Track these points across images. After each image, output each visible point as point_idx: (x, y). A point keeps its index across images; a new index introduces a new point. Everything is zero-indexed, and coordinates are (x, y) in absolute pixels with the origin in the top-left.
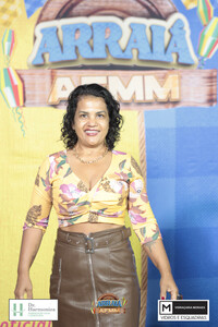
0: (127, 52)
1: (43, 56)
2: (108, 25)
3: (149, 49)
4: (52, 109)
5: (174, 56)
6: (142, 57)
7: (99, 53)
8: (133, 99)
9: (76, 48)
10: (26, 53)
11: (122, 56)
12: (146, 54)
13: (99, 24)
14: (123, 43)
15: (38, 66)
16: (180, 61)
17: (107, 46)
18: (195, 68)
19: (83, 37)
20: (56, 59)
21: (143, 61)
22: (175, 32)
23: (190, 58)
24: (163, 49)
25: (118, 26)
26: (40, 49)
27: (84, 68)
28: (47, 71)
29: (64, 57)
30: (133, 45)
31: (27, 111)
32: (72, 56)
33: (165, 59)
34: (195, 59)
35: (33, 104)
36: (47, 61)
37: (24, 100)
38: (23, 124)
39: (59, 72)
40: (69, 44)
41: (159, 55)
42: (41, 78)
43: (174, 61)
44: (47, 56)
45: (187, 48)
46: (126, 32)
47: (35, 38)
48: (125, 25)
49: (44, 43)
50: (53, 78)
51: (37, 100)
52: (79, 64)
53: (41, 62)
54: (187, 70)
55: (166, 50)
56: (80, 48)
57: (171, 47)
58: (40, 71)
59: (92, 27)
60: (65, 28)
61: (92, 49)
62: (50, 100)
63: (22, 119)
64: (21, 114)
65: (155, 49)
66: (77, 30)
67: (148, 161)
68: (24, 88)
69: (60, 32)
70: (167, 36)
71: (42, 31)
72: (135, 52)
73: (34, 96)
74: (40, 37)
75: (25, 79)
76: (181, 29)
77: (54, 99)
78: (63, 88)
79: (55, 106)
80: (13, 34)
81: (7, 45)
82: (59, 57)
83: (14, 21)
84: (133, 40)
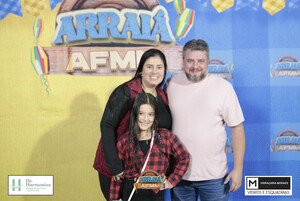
0: (124, 33)
1: (62, 37)
2: (109, 14)
3: (139, 31)
4: (69, 75)
5: (158, 36)
6: (134, 37)
7: (103, 34)
8: (128, 68)
9: (86, 31)
10: (50, 35)
11: (120, 36)
12: (137, 34)
13: (103, 14)
14: (120, 27)
15: (59, 44)
16: (162, 39)
17: (108, 29)
18: (173, 45)
19: (91, 23)
20: (71, 39)
21: (135, 40)
22: (158, 19)
23: (170, 37)
25: (116, 15)
26: (60, 32)
27: (92, 45)
28: (65, 48)
29: (77, 38)
30: (127, 28)
32: (84, 37)
33: (151, 39)
34: (173, 38)
35: (55, 72)
36: (65, 41)
37: (49, 69)
38: (48, 87)
39: (74, 49)
40: (81, 28)
41: (146, 35)
42: (62, 53)
43: (158, 40)
44: (65, 37)
45: (167, 31)
46: (123, 19)
47: (57, 24)
48: (121, 14)
49: (63, 28)
51: (58, 69)
52: (88, 43)
53: (61, 41)
54: (167, 46)
55: (151, 32)
56: (89, 31)
57: (155, 29)
58: (60, 48)
59: (97, 16)
60: (78, 17)
61: (98, 32)
62: (68, 69)
63: (47, 83)
64: (46, 80)
65: (144, 31)
66: (87, 18)
68: (48, 61)
69: (75, 20)
70: (152, 22)
71: (61, 19)
72: (129, 33)
73: (56, 66)
74: (60, 23)
75: (50, 54)
76: (163, 16)
77: (70, 68)
78: (77, 60)
79: (71, 73)
80: (41, 21)
81: (36, 29)
82: (74, 37)
83: (42, 12)
84: (127, 25)
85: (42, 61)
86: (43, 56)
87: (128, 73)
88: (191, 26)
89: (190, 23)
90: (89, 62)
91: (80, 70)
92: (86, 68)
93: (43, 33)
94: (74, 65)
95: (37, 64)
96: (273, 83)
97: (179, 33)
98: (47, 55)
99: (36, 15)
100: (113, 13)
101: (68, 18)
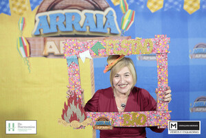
0: (84, 28)
1: (40, 30)
2: (73, 14)
3: (95, 26)
4: (45, 58)
5: (108, 30)
6: (91, 30)
7: (69, 28)
9: (57, 26)
10: (30, 29)
11: (81, 30)
12: (93, 28)
13: (69, 14)
14: (81, 23)
15: (37, 36)
16: (112, 32)
17: (73, 25)
18: (119, 36)
19: (60, 21)
20: (46, 32)
21: (92, 32)
22: (108, 17)
23: (117, 30)
24: (102, 26)
25: (78, 14)
26: (38, 27)
27: (61, 36)
28: (42, 38)
29: (51, 31)
30: (87, 24)
31: (31, 59)
32: (55, 30)
33: (103, 31)
34: (119, 31)
35: (35, 56)
36: (42, 33)
37: (30, 53)
38: (29, 66)
39: (48, 39)
40: (53, 24)
41: (100, 29)
43: (109, 32)
44: (42, 30)
45: (115, 26)
46: (83, 18)
47: (35, 21)
48: (82, 14)
49: (40, 24)
50: (45, 41)
51: (37, 54)
52: (59, 34)
53: (39, 33)
54: (115, 37)
55: (104, 26)
56: (59, 26)
57: (107, 25)
58: (37, 38)
59: (65, 15)
60: (51, 16)
61: (65, 26)
62: (44, 53)
63: (29, 64)
64: (28, 61)
65: (98, 26)
66: (57, 17)
67: (96, 85)
68: (30, 47)
69: (49, 18)
70: (104, 19)
71: (39, 17)
72: (88, 28)
73: (35, 51)
74: (38, 20)
76: (112, 15)
77: (46, 53)
78: (51, 47)
79: (46, 56)
80: (24, 19)
81: (21, 25)
82: (48, 31)
83: (25, 12)
84: (86, 21)
85: (25, 48)
86: (26, 44)
88: (132, 22)
89: (132, 20)
90: (59, 48)
91: (52, 54)
92: (57, 52)
93: (25, 29)
94: (49, 50)
95: (22, 49)
96: (191, 63)
97: (124, 27)
98: (29, 43)
99: (21, 14)
100: (76, 13)
101: (44, 16)
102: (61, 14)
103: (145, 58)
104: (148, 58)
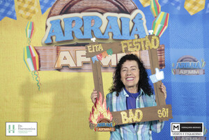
0: (106, 35)
1: (51, 38)
2: (93, 18)
3: (119, 32)
4: (57, 71)
5: (136, 37)
6: (115, 38)
7: (88, 35)
8: (110, 64)
9: (73, 32)
10: (40, 37)
11: (102, 37)
12: (117, 35)
13: (87, 17)
14: (103, 29)
15: (49, 44)
17: (92, 31)
19: (77, 25)
20: (60, 40)
22: (136, 21)
24: (129, 32)
25: (99, 18)
26: (50, 33)
27: (78, 45)
28: (54, 47)
29: (65, 39)
30: (109, 30)
31: (41, 73)
32: (72, 38)
35: (45, 69)
36: (54, 41)
37: (40, 66)
38: (38, 82)
39: (62, 48)
40: (68, 30)
41: (126, 36)
42: (51, 52)
44: (54, 38)
45: (144, 32)
46: (105, 22)
47: (47, 27)
48: (104, 17)
49: (52, 30)
50: (58, 51)
51: (48, 66)
53: (50, 41)
55: (131, 33)
56: (75, 32)
57: (134, 31)
58: (49, 47)
59: (83, 19)
60: (66, 20)
61: (83, 33)
62: (56, 66)
63: (38, 79)
64: (37, 76)
65: (123, 32)
66: (74, 21)
68: (39, 59)
69: (63, 23)
70: (131, 24)
71: (51, 22)
72: (110, 34)
73: (46, 63)
74: (49, 25)
75: (40, 52)
76: (141, 19)
77: (59, 65)
78: (65, 58)
79: (59, 70)
80: (33, 24)
81: (29, 31)
82: (62, 38)
83: (33, 16)
84: (109, 27)
85: (33, 59)
86: (35, 54)
87: (109, 70)
89: (165, 25)
90: (75, 60)
91: (67, 67)
92: (72, 65)
93: (35, 35)
94: (62, 62)
95: (29, 61)
98: (38, 54)
99: (29, 18)
100: (97, 17)
101: (57, 21)
102: (78, 18)
103: (182, 72)
104: (185, 71)
